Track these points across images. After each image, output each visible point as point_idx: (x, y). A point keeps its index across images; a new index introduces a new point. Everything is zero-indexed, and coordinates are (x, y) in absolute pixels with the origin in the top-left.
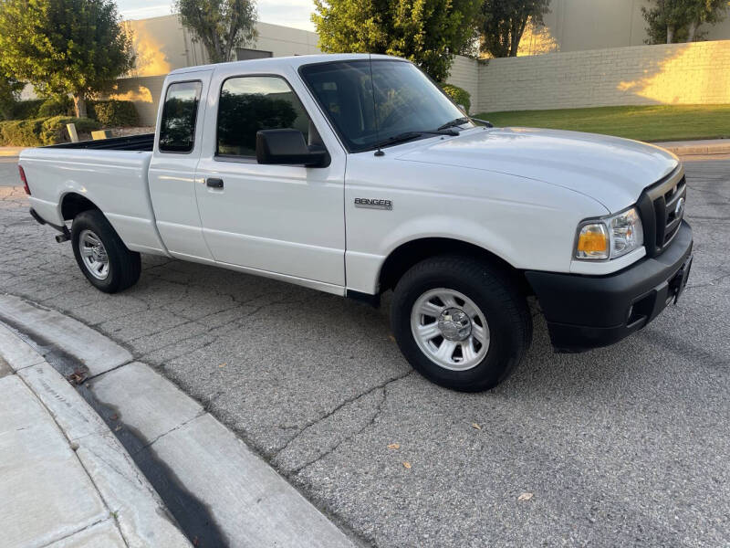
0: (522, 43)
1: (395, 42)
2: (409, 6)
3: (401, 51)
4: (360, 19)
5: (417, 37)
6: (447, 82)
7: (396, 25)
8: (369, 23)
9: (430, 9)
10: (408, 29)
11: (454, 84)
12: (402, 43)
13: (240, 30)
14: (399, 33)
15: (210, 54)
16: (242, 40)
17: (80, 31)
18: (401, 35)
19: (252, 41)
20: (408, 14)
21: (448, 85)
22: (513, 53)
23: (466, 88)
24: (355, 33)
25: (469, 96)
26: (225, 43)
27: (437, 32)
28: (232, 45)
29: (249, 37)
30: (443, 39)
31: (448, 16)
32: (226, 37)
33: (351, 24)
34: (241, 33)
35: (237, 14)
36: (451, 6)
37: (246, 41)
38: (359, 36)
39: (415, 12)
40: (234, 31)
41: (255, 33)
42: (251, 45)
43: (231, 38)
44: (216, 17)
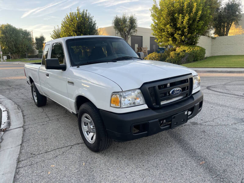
0: (230, 31)
1: (177, 32)
2: (183, 20)
3: (180, 35)
4: (165, 25)
5: (185, 30)
6: (197, 45)
7: (178, 26)
8: (168, 26)
9: (191, 21)
10: (182, 27)
11: (199, 46)
12: (180, 32)
13: (132, 30)
14: (179, 29)
16: (132, 33)
17: (85, 31)
18: (180, 30)
20: (182, 23)
21: (197, 46)
22: (227, 35)
23: (203, 47)
24: (164, 29)
25: (205, 50)
26: (127, 33)
27: (193, 28)
28: (129, 34)
29: (134, 32)
30: (196, 31)
31: (198, 22)
32: (127, 32)
33: (162, 27)
34: (132, 31)
35: (131, 25)
36: (199, 19)
38: (165, 31)
39: (184, 22)
40: (130, 30)
41: (136, 30)
42: (134, 34)
43: (129, 32)
44: (124, 26)
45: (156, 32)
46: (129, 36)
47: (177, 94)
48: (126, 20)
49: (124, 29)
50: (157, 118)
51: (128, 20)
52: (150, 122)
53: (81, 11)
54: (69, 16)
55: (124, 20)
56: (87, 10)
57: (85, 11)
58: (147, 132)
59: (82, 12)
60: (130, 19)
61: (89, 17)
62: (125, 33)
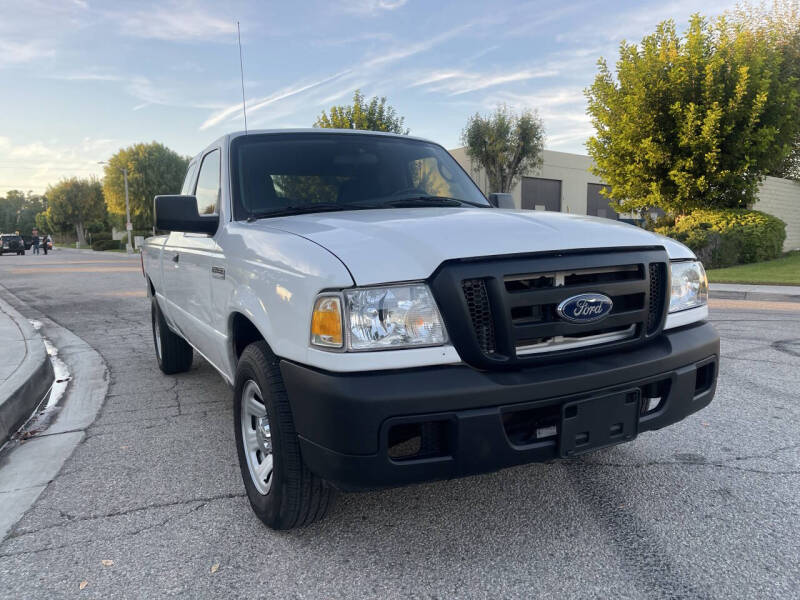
1: (680, 163)
2: (699, 123)
3: (688, 172)
4: (636, 140)
5: (708, 156)
6: (754, 209)
7: (682, 143)
8: (646, 143)
9: (729, 125)
10: (698, 147)
11: (763, 210)
12: (689, 163)
13: (525, 158)
14: (686, 152)
15: (490, 181)
16: (525, 168)
18: (689, 155)
19: (536, 169)
20: (698, 131)
21: (755, 212)
23: (777, 215)
24: (631, 154)
25: (784, 225)
26: (507, 171)
27: (739, 150)
28: (515, 173)
29: (533, 165)
30: (747, 158)
31: (755, 130)
32: (509, 167)
33: (627, 145)
34: (525, 161)
35: (522, 144)
36: (758, 120)
37: (529, 168)
38: (637, 159)
39: (706, 128)
40: (519, 160)
41: (541, 161)
42: (533, 173)
43: (515, 167)
44: (499, 146)
45: (605, 163)
46: (514, 180)
47: (588, 316)
48: (508, 128)
49: (500, 154)
50: (496, 406)
51: (513, 128)
52: (462, 416)
53: (367, 102)
54: (329, 118)
55: (502, 129)
56: (383, 100)
57: (379, 103)
58: (449, 458)
59: (369, 105)
60: (519, 126)
61: (389, 119)
62: (502, 170)
